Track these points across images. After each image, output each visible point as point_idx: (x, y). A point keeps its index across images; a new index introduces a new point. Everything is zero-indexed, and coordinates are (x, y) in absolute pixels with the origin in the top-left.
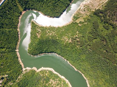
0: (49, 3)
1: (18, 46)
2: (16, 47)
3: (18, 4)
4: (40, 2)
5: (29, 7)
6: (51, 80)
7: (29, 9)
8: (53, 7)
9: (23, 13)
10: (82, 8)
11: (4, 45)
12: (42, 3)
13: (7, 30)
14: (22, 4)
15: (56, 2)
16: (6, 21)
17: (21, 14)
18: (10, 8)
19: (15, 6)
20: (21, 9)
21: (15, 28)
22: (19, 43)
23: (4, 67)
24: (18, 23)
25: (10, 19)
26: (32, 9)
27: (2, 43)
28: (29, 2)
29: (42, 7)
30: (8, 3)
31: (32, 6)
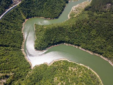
0: (47, 8)
1: (23, 45)
2: (21, 46)
3: (21, 13)
4: (40, 9)
5: (31, 15)
7: (31, 17)
8: (51, 10)
9: (26, 20)
10: (74, 10)
12: (42, 9)
13: (12, 31)
14: (25, 13)
15: (54, 6)
16: (12, 24)
17: (24, 21)
18: (15, 16)
19: (19, 14)
20: (24, 17)
21: (19, 30)
22: (24, 43)
23: (9, 63)
24: (22, 27)
25: (15, 23)
26: (33, 17)
28: (31, 11)
29: (42, 12)
30: (14, 11)
31: (33, 13)
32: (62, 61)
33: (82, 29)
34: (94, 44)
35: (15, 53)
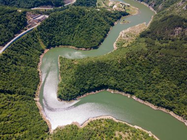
0: (81, 32)
1: (39, 92)
2: (35, 93)
3: (40, 40)
4: (69, 34)
5: (54, 43)
6: (117, 133)
7: (54, 46)
8: (87, 35)
9: (46, 51)
10: (123, 35)
11: (16, 88)
12: (73, 35)
13: (22, 68)
14: (45, 40)
15: (91, 30)
16: (23, 57)
17: (43, 52)
18: (29, 44)
19: (36, 41)
20: (43, 46)
21: (34, 67)
22: (39, 87)
23: (12, 123)
24: (39, 62)
25: (28, 55)
26: (58, 46)
27: (12, 83)
28: (54, 37)
29: (73, 39)
30: (27, 37)
31: (58, 41)
32: (103, 119)
33: (137, 66)
34: (157, 91)
35: (23, 105)
